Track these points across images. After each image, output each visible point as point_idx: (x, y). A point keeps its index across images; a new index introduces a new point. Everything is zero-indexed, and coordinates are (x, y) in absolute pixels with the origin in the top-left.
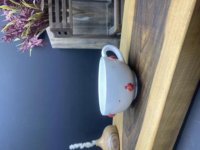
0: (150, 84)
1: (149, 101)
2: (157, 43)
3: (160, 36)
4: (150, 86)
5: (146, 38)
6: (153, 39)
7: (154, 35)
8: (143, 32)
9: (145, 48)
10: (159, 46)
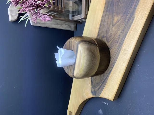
0: (124, 39)
1: (122, 47)
2: (128, 20)
3: (131, 17)
4: (123, 40)
5: (118, 19)
6: (125, 19)
7: (126, 17)
8: (115, 17)
9: (117, 24)
10: (130, 21)
